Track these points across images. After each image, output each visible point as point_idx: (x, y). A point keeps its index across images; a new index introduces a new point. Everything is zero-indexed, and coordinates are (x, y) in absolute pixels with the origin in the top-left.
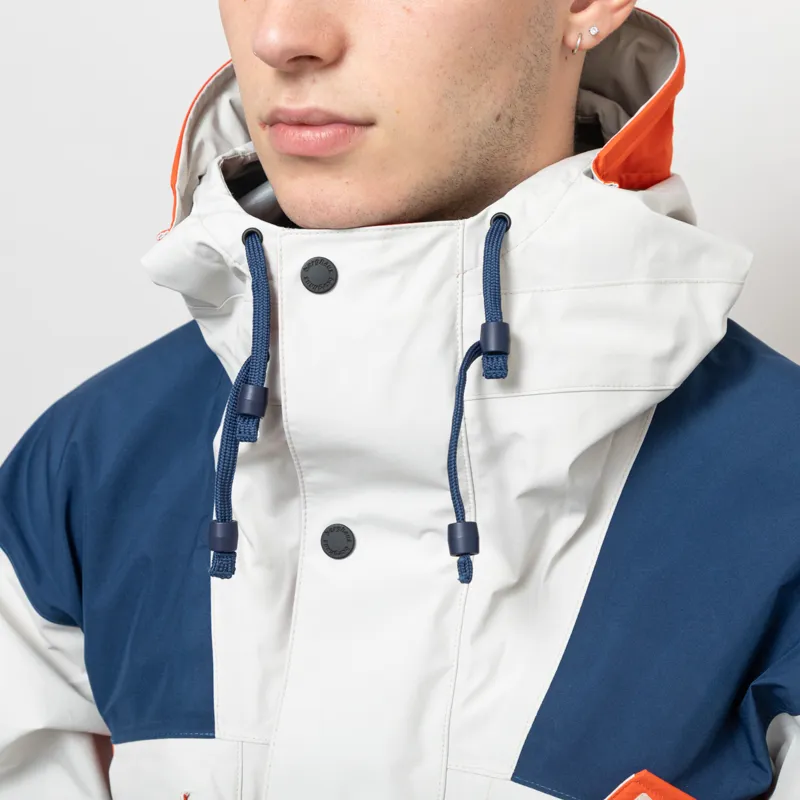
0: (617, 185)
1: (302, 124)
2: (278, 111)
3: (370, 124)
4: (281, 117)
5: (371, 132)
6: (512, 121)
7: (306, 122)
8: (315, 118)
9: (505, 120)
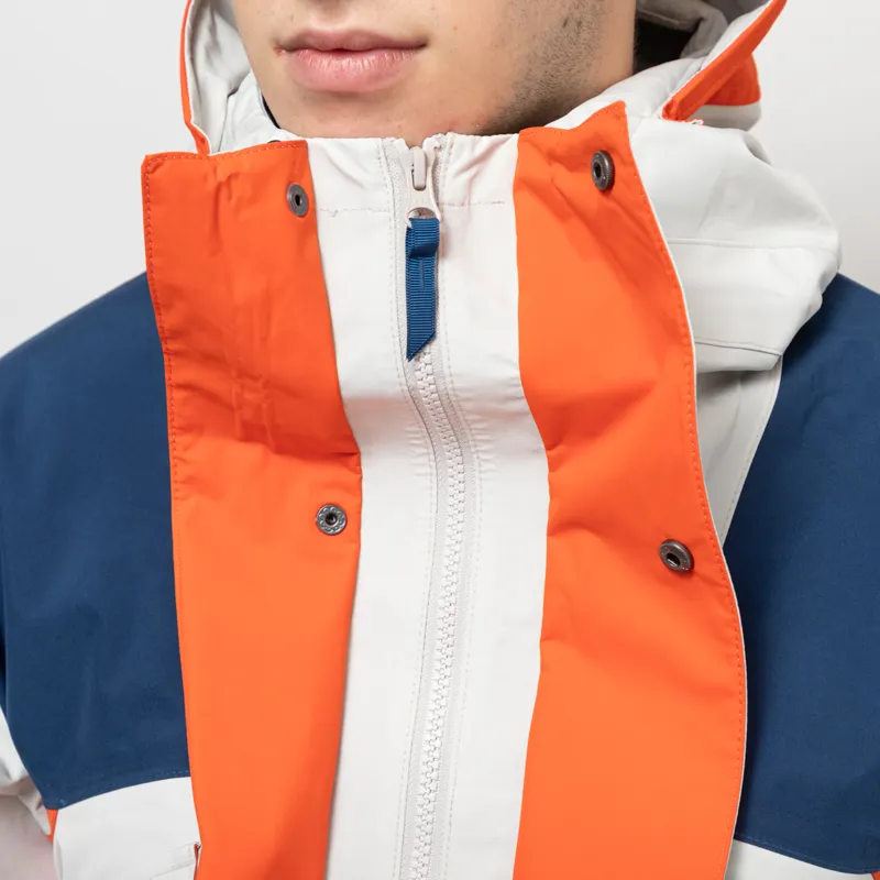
0: (701, 122)
1: (340, 50)
2: (308, 34)
3: (420, 45)
4: (310, 41)
5: (423, 56)
6: (579, 24)
7: (345, 48)
8: (357, 42)
9: (572, 25)
